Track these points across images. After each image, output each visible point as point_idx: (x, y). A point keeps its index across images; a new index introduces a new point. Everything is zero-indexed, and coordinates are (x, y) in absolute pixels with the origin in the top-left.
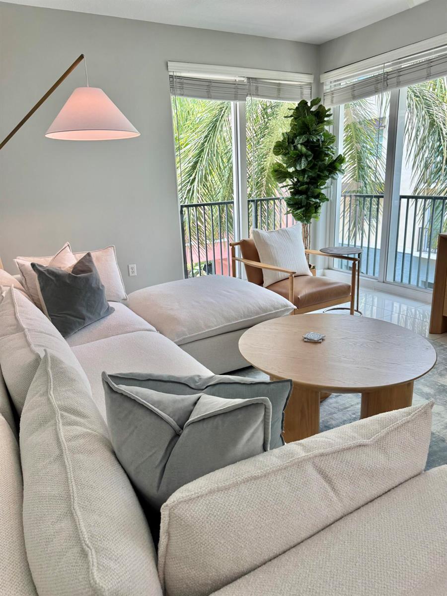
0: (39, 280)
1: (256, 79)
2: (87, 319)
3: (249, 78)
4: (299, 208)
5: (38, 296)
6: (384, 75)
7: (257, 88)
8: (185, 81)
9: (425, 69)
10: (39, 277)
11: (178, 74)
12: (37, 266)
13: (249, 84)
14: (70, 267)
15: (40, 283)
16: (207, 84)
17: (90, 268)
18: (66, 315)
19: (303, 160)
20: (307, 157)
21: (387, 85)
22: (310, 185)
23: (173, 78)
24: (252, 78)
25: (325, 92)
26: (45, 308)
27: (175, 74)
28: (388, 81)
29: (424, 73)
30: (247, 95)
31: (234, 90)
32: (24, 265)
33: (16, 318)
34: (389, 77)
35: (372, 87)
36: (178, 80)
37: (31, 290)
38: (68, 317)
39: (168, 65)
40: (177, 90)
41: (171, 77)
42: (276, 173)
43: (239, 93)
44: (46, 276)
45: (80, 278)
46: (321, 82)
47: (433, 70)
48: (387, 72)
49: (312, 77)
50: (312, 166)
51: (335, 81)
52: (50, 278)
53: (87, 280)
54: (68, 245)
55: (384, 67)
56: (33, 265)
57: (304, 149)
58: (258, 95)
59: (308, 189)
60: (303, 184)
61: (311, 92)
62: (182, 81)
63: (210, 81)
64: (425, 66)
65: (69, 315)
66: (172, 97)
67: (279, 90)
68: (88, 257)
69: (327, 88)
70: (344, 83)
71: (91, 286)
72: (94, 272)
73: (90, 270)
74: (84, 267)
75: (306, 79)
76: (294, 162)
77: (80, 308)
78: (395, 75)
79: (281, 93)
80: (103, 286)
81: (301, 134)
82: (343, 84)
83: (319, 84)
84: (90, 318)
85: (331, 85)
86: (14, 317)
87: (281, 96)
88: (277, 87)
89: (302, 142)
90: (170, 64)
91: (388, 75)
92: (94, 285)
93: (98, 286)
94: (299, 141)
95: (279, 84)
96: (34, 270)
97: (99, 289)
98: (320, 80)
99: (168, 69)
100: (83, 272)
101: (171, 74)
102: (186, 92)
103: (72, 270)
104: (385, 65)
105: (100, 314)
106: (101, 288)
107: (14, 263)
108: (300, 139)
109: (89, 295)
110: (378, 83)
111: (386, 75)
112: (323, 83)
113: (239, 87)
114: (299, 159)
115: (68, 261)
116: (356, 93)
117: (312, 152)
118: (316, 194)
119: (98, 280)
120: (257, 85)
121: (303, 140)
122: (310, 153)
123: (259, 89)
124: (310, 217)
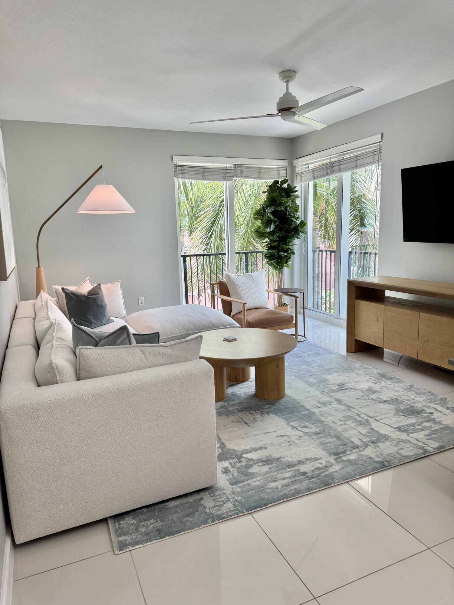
0: (66, 298)
1: (241, 165)
2: (93, 324)
3: (235, 165)
4: (273, 259)
5: (65, 308)
6: (331, 163)
7: (242, 172)
8: (185, 168)
9: (354, 162)
10: (66, 296)
11: (181, 163)
12: (65, 290)
13: (235, 168)
14: (87, 292)
15: (66, 300)
16: (202, 170)
17: (98, 292)
18: (80, 320)
19: (273, 224)
20: (275, 222)
21: (333, 171)
22: (280, 242)
23: (176, 166)
24: (237, 165)
25: (297, 172)
26: (68, 315)
27: (178, 163)
28: (334, 168)
29: (353, 164)
30: (234, 177)
31: (223, 174)
32: (58, 289)
33: (48, 314)
34: (334, 165)
35: (324, 172)
36: (180, 168)
37: (61, 305)
38: (81, 321)
39: (173, 158)
40: (179, 175)
41: (175, 165)
42: (257, 233)
43: (227, 176)
44: (70, 295)
45: (91, 298)
46: (294, 165)
47: (359, 163)
48: (333, 162)
49: (287, 161)
50: (278, 229)
51: (306, 165)
52: (72, 297)
53: (95, 299)
54: (89, 279)
55: (331, 158)
56: (63, 289)
57: (272, 217)
58: (242, 176)
59: (279, 245)
60: (274, 242)
61: (287, 172)
62: (183, 168)
63: (204, 168)
64: (354, 159)
65: (81, 320)
66: (176, 180)
67: (260, 172)
68: (98, 286)
69: (298, 170)
70: (313, 166)
71: (97, 304)
72: (100, 294)
73: (98, 294)
74: (95, 292)
75: (282, 163)
76: (266, 226)
77: (89, 316)
78: (337, 164)
79: (261, 174)
80: (106, 304)
81: (270, 206)
82: (311, 166)
83: (293, 167)
84: (95, 323)
85: (302, 167)
86: (47, 314)
87: (261, 176)
88: (258, 170)
89: (270, 212)
90: (174, 157)
91: (334, 164)
92: (99, 303)
93: (102, 303)
94: (269, 210)
95: (260, 168)
96: (63, 292)
97: (102, 305)
98: (293, 164)
99: (173, 161)
100: (93, 295)
101: (176, 163)
102: (186, 176)
103: (87, 293)
104: (332, 156)
105: (102, 322)
106: (104, 305)
107: (52, 288)
108: (270, 209)
109: (96, 308)
110: (328, 169)
111: (332, 164)
112: (295, 166)
113: (227, 172)
114: (269, 224)
115: (85, 288)
116: (316, 175)
117: (277, 219)
118: (285, 249)
119: (102, 300)
120: (241, 169)
121: (271, 211)
122: (276, 219)
123: (244, 172)
124: (282, 267)
